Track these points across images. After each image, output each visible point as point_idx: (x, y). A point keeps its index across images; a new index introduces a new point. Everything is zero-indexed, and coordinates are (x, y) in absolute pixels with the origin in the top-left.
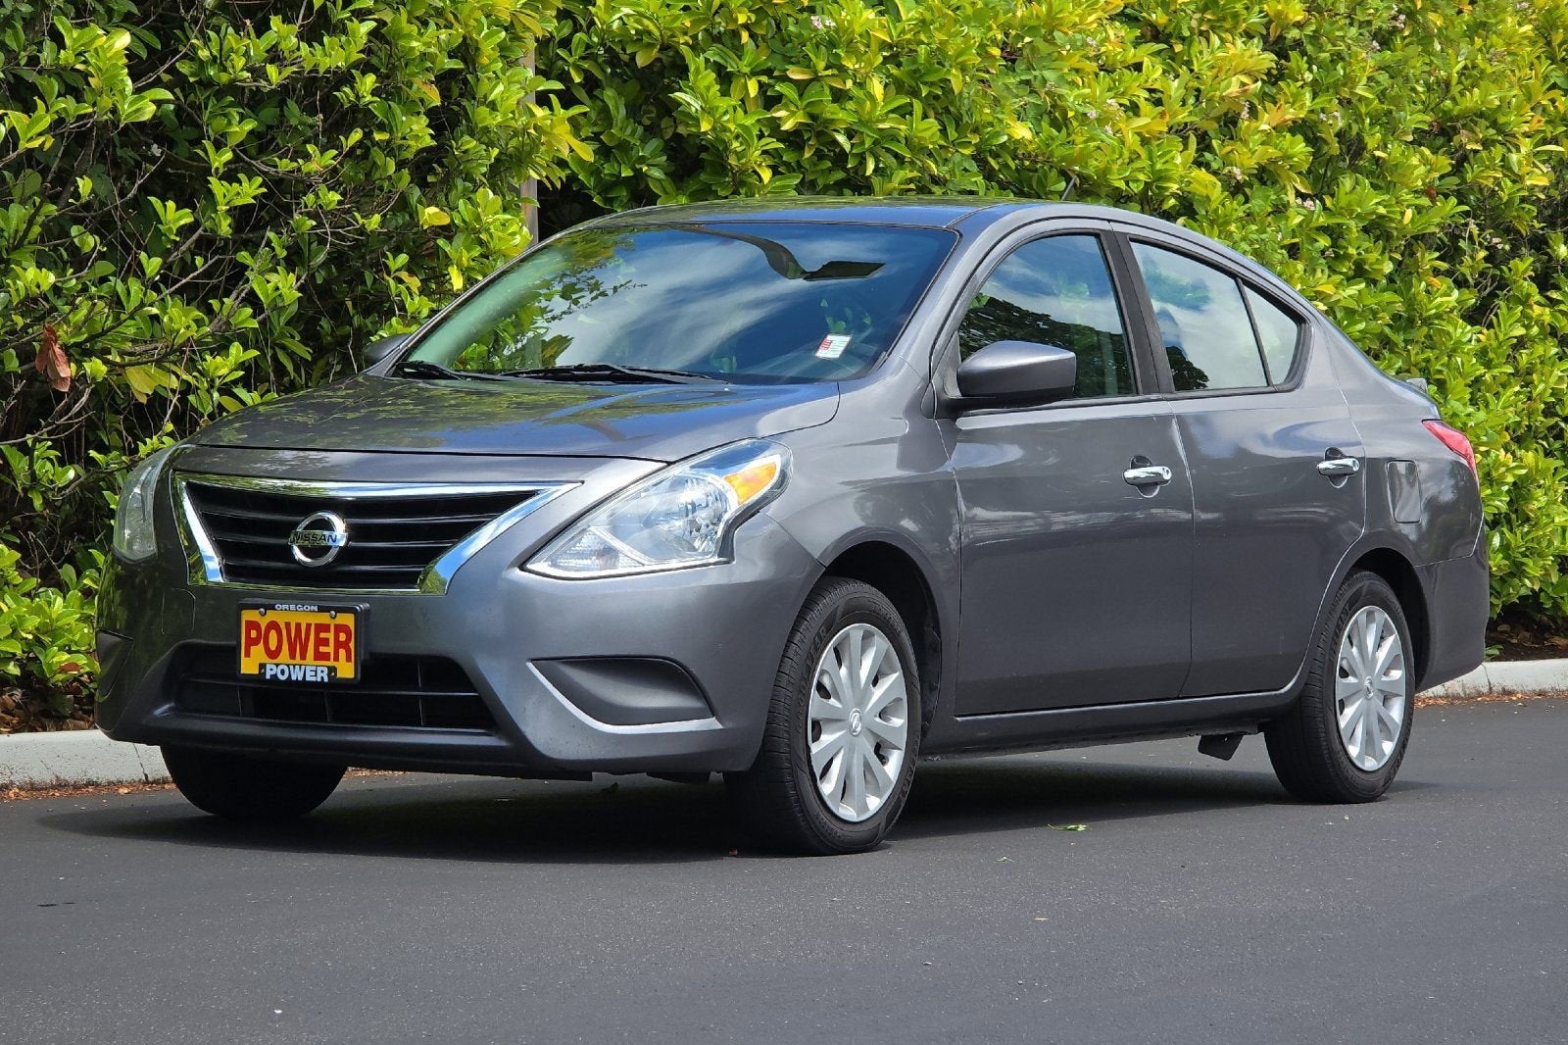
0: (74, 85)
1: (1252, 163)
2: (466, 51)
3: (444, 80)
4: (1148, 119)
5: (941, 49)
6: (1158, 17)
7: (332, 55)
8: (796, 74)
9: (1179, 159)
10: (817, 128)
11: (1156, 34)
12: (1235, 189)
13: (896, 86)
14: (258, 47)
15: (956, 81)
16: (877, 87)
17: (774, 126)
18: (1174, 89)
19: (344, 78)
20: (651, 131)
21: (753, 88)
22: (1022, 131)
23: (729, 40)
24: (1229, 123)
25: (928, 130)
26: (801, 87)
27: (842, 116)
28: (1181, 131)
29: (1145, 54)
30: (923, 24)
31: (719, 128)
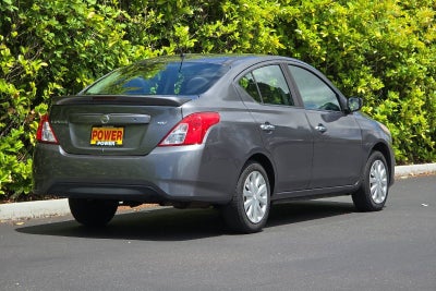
0: (177, 40)
1: (431, 38)
2: (257, 25)
3: (252, 32)
4: (407, 30)
5: (360, 16)
6: (407, 3)
7: (229, 29)
8: (325, 23)
9: (415, 39)
10: (331, 36)
11: (406, 8)
12: (427, 45)
13: (350, 26)
14: (214, 27)
15: (364, 24)
16: (345, 26)
17: (321, 36)
18: (413, 22)
19: (232, 34)
20: (290, 38)
21: (316, 27)
22: (378, 34)
23: (309, 15)
24: (425, 29)
25: (358, 36)
26: (327, 27)
27: (337, 33)
28: (415, 32)
29: (405, 13)
30: (356, 10)
31: (307, 37)
